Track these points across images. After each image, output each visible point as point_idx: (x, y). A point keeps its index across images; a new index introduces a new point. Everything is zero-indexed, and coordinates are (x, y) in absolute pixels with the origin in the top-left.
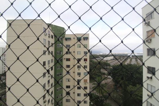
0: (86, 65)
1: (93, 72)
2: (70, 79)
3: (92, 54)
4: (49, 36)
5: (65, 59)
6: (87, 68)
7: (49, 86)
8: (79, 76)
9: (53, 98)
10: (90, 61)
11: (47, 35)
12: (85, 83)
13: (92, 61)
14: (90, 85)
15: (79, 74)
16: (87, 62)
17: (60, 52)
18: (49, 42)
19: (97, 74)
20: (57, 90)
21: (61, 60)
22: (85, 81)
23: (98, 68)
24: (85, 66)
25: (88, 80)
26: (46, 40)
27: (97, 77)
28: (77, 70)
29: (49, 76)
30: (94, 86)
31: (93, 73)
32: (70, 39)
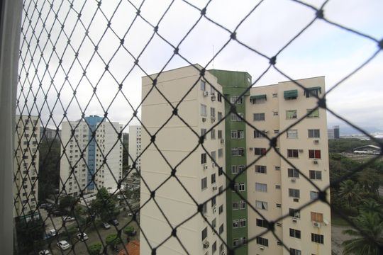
0: (315, 168)
1: (346, 192)
2: (267, 203)
3: (341, 135)
4: (212, 97)
5: (251, 149)
6: (319, 177)
7: (214, 211)
8: (296, 200)
9: (224, 242)
10: (331, 158)
11: (209, 94)
12: (316, 225)
13: (339, 159)
14: (332, 232)
15: (295, 194)
16: (318, 160)
17: (239, 133)
18: (213, 110)
19: (362, 203)
20: (235, 225)
21: (243, 151)
22: (317, 218)
23: (366, 183)
24: (312, 173)
25: (324, 216)
26: (205, 106)
27: (361, 211)
28: (287, 183)
29: (213, 188)
30: (348, 237)
31: (346, 196)
32: (264, 98)
